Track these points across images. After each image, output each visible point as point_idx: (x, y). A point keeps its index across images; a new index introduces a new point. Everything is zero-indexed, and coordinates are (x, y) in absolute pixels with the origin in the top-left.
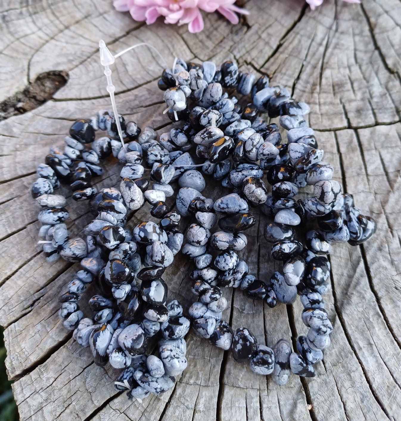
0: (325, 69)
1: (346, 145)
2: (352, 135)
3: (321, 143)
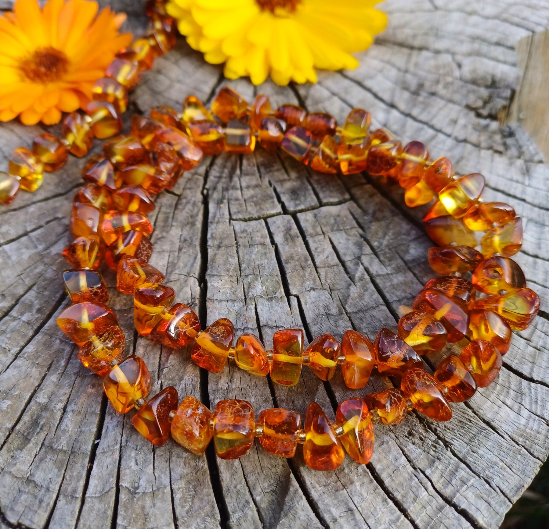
1: (282, 234)
3: (248, 234)
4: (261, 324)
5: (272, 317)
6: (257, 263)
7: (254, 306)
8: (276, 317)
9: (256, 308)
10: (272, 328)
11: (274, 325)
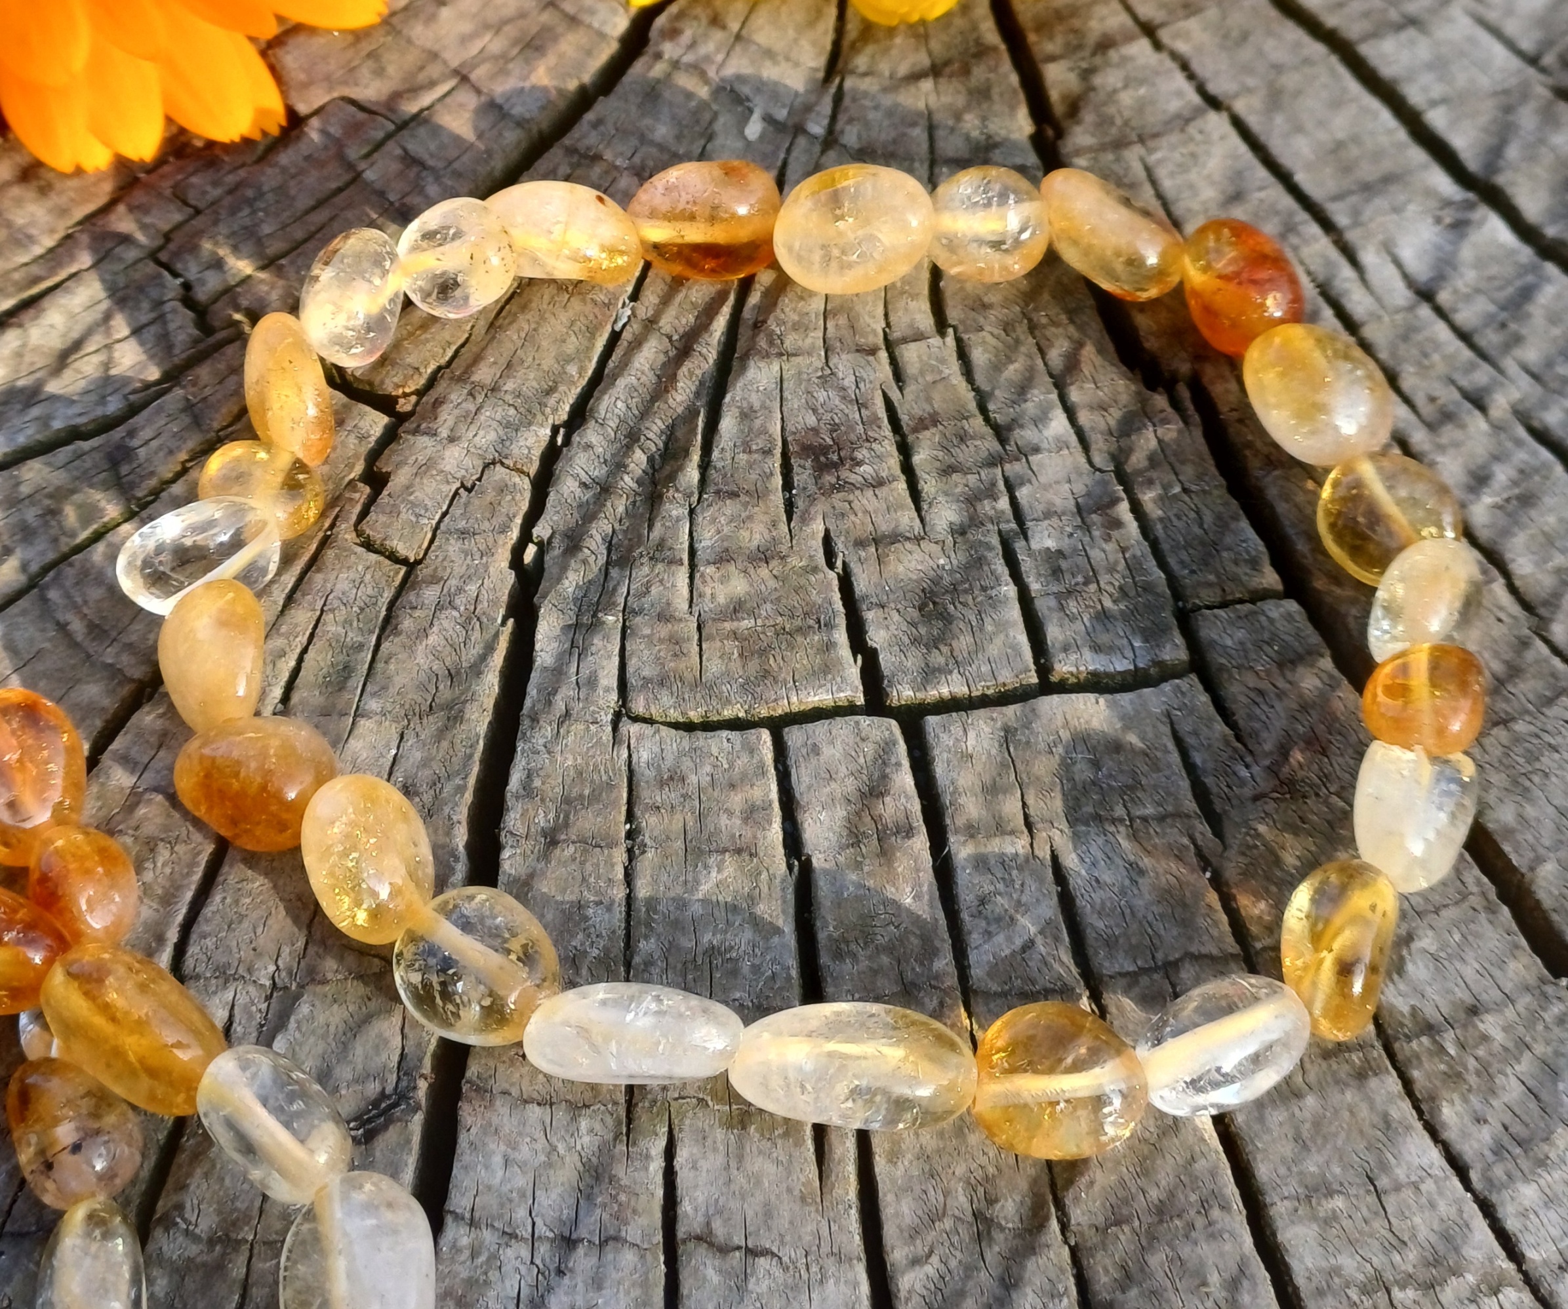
0: (745, 357)
1: (841, 813)
2: (887, 747)
3: (685, 796)
4: (681, 1232)
5: (734, 1205)
6: (707, 938)
7: (662, 1142)
8: (752, 1208)
9: (670, 1153)
10: (724, 1250)
11: (738, 1240)
